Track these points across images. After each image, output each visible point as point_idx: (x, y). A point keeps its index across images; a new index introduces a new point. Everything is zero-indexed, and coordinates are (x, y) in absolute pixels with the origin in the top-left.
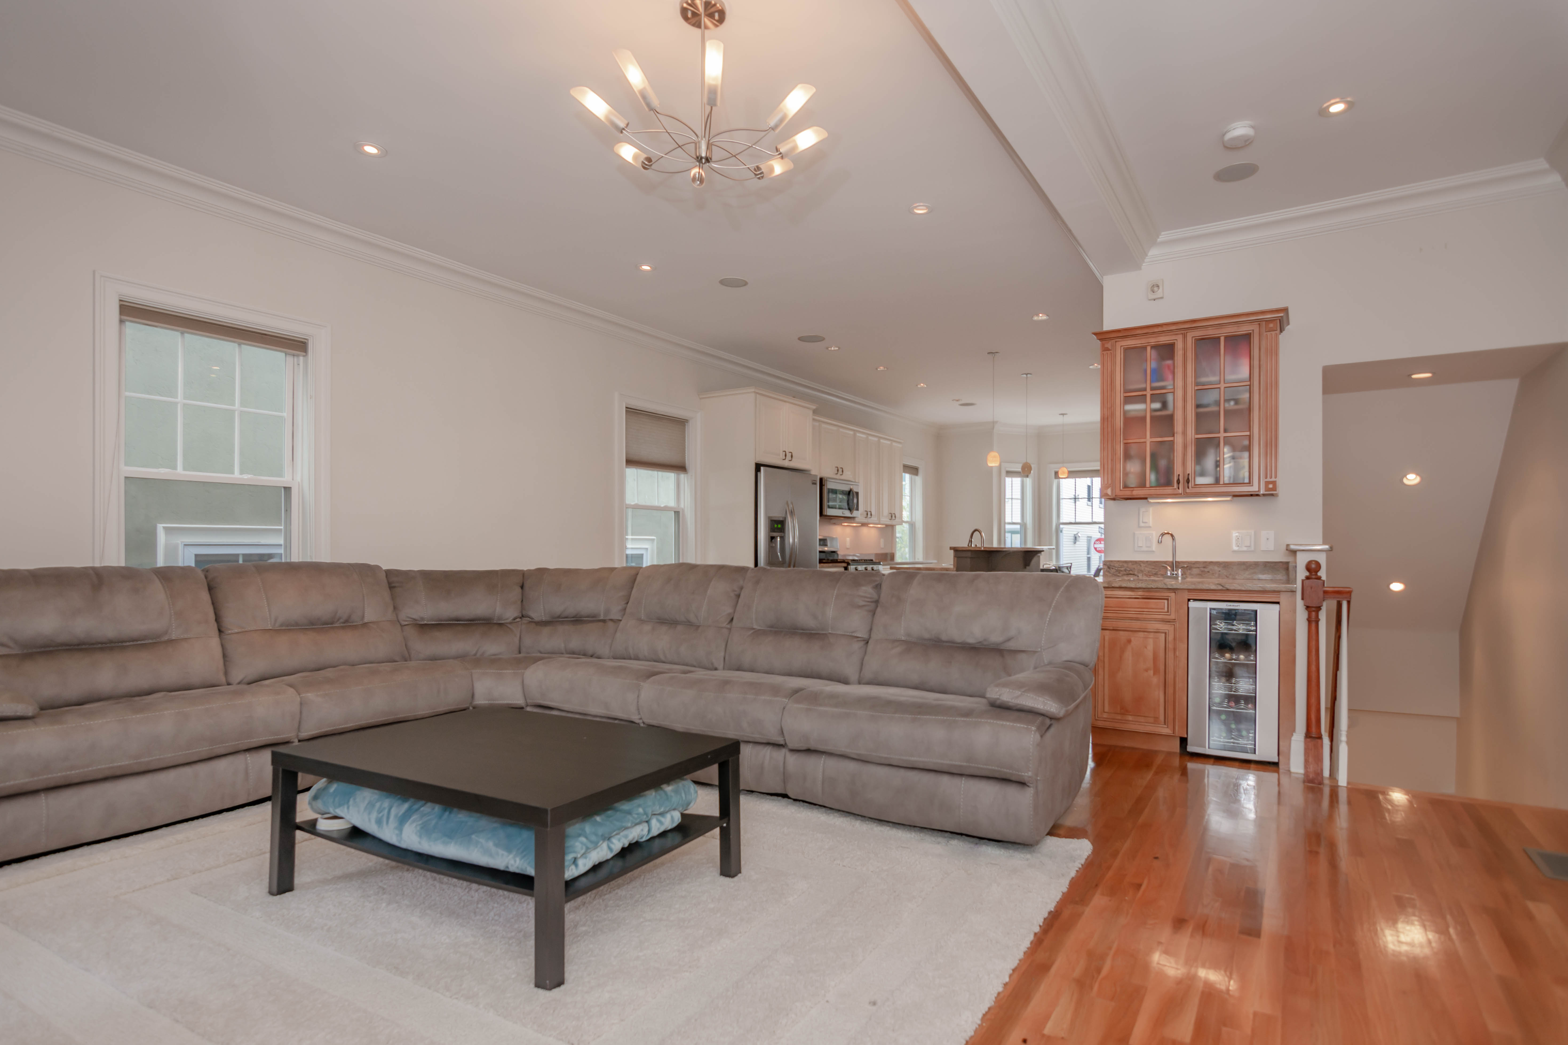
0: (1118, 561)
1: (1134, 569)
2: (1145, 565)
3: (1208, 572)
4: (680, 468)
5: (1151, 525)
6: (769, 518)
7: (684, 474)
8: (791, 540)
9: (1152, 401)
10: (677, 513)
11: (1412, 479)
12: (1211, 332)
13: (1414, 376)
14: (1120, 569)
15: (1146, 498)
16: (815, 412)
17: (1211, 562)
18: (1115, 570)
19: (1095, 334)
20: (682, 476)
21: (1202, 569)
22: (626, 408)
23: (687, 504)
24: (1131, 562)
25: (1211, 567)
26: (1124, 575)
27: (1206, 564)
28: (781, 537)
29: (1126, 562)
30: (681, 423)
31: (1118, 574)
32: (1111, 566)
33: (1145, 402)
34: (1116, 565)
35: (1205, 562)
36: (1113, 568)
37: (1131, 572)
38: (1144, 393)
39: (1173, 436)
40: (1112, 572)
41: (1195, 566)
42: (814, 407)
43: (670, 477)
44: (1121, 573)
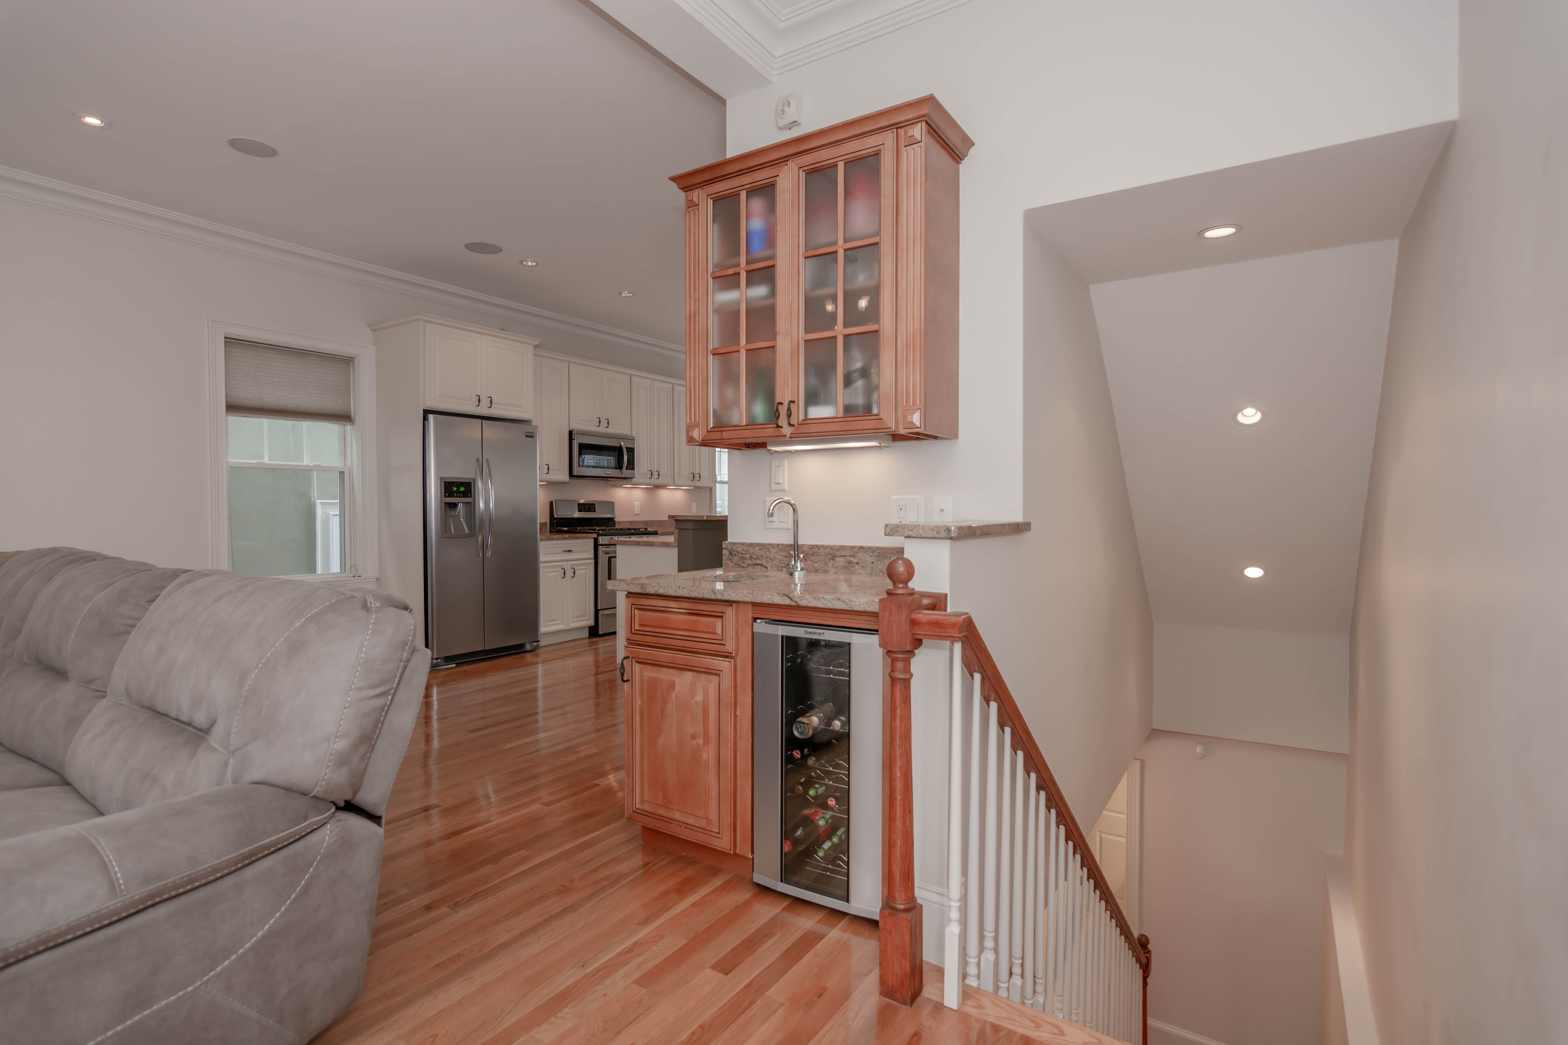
0: (742, 544)
1: (762, 556)
2: (775, 551)
3: (857, 563)
4: (344, 417)
5: (786, 488)
6: (441, 478)
7: (351, 425)
8: (482, 505)
9: (749, 284)
10: (342, 473)
11: (1250, 416)
12: (824, 155)
13: (1210, 234)
14: (745, 556)
15: (763, 445)
16: (536, 347)
17: (862, 548)
18: (738, 558)
19: (673, 179)
20: (349, 427)
21: (848, 558)
22: (225, 338)
23: (354, 461)
24: (758, 545)
25: (860, 555)
26: (749, 565)
27: (856, 550)
28: (466, 504)
29: (751, 545)
30: (347, 361)
31: (743, 565)
32: (733, 550)
33: (736, 285)
34: (739, 550)
35: (852, 548)
36: (735, 555)
37: (758, 562)
38: (737, 270)
39: (775, 339)
40: (735, 561)
41: (840, 554)
42: (537, 343)
43: (330, 430)
44: (746, 562)
